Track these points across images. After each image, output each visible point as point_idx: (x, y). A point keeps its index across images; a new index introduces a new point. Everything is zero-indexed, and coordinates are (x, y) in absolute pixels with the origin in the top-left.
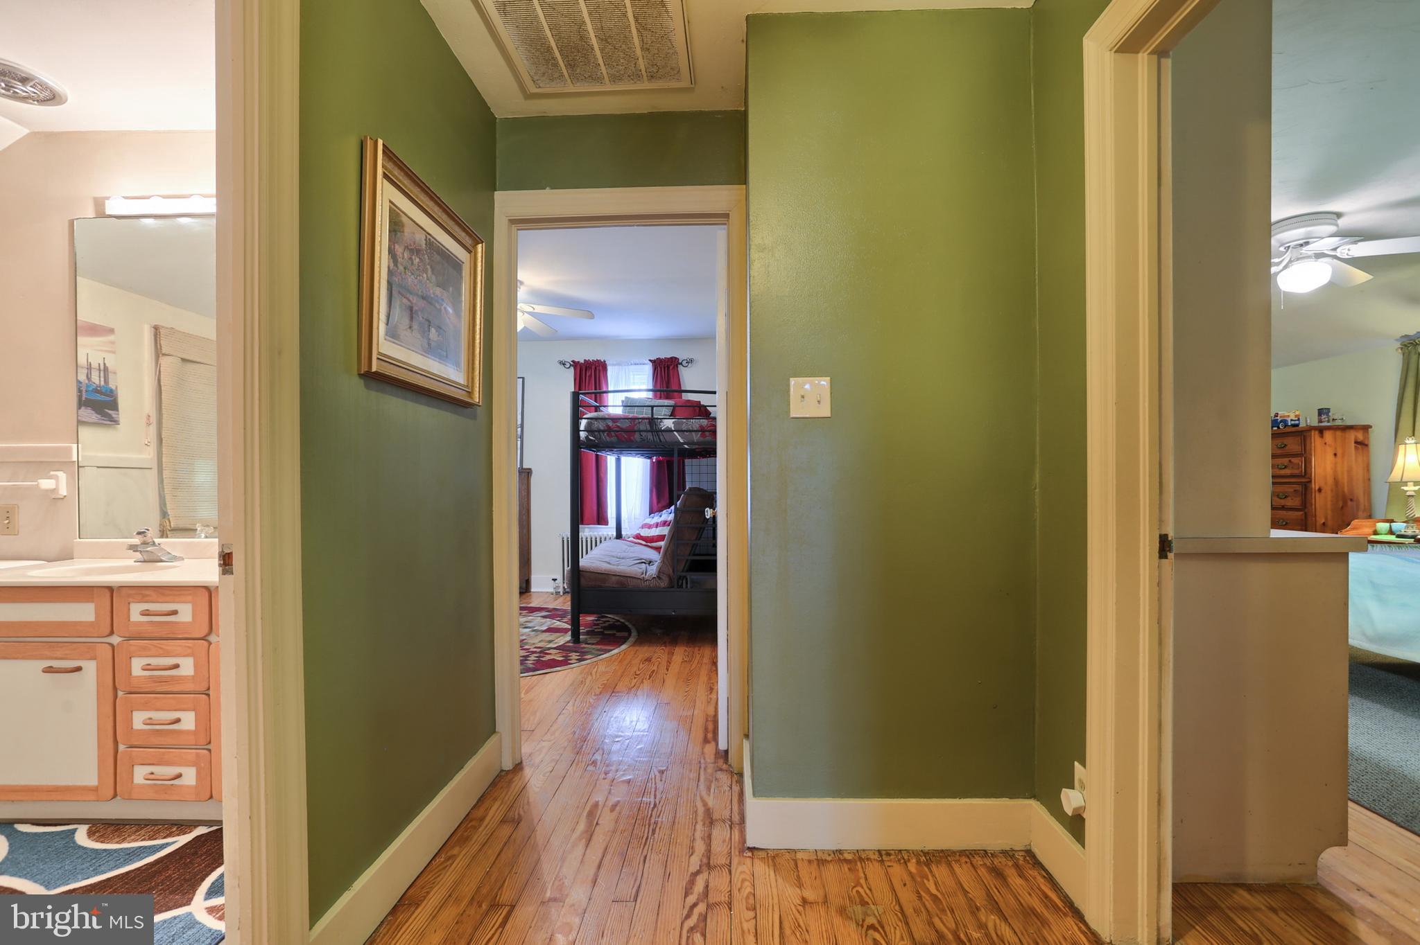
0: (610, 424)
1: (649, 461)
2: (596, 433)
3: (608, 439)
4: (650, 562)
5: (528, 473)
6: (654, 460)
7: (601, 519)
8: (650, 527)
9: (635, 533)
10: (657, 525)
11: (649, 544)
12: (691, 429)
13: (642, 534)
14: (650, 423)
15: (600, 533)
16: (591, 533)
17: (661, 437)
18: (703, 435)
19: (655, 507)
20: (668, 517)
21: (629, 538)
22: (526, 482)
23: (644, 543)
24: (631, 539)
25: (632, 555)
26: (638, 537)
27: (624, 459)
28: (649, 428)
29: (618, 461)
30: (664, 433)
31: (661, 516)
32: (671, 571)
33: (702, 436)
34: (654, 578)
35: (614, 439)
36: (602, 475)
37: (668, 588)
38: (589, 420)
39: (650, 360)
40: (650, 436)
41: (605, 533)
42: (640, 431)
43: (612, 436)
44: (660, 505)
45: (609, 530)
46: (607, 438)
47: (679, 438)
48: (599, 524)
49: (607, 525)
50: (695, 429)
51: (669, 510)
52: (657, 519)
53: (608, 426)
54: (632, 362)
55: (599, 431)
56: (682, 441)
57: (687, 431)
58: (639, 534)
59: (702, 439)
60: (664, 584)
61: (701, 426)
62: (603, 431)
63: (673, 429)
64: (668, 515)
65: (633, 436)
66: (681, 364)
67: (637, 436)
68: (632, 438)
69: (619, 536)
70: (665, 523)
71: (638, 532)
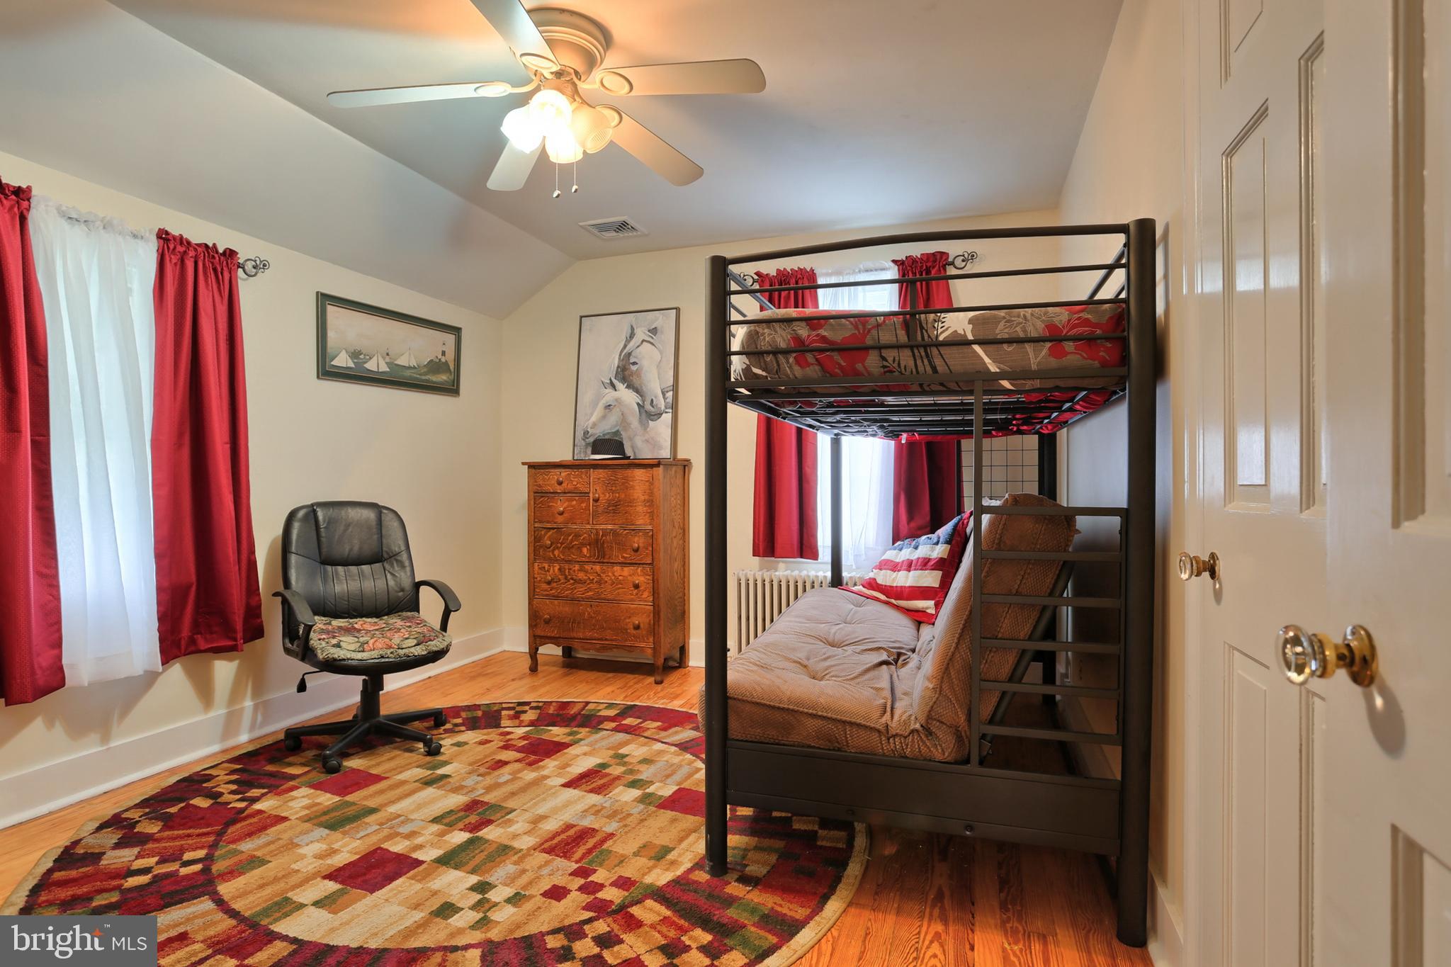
0: (803, 332)
1: (892, 444)
2: (769, 358)
3: (798, 371)
4: (899, 655)
5: (685, 466)
6: (903, 442)
7: (806, 549)
8: (895, 567)
9: (867, 577)
10: (909, 566)
11: (893, 601)
12: (1022, 335)
13: (880, 581)
14: (906, 325)
15: (804, 573)
16: (788, 572)
17: (938, 362)
18: (1057, 352)
19: (904, 528)
20: (933, 550)
21: (855, 585)
22: (679, 481)
23: (883, 597)
24: (859, 588)
25: (860, 631)
26: (872, 584)
27: (848, 441)
28: (903, 337)
29: (836, 444)
30: (943, 350)
31: (916, 548)
32: (963, 718)
33: (1052, 352)
34: (912, 731)
35: (813, 371)
36: (807, 470)
37: (956, 762)
38: (752, 327)
39: (894, 261)
40: (906, 358)
41: (812, 573)
42: (880, 348)
43: (809, 365)
44: (913, 524)
45: (820, 569)
46: (796, 368)
47: (987, 360)
48: (802, 557)
49: (817, 560)
50: (1034, 334)
51: (934, 537)
52: (906, 553)
53: (797, 339)
54: (861, 267)
55: (776, 352)
56: (993, 368)
57: (1009, 341)
58: (875, 579)
59: (1054, 363)
60: (942, 749)
61: (1051, 327)
62: (786, 352)
63: (970, 337)
64: (932, 547)
65: (863, 361)
66: (952, 264)
67: (872, 361)
68: (859, 366)
69: (837, 581)
70: (925, 564)
71: (871, 575)
